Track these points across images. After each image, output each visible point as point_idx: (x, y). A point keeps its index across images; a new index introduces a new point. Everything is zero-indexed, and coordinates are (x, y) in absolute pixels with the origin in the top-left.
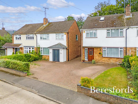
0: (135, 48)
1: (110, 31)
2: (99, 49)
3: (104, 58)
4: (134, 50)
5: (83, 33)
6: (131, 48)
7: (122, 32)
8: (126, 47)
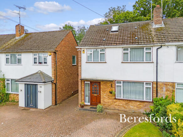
0: (173, 85)
1: (129, 52)
2: (109, 85)
3: (119, 101)
4: (171, 88)
5: (81, 54)
6: (166, 84)
7: (149, 54)
8: (157, 82)
